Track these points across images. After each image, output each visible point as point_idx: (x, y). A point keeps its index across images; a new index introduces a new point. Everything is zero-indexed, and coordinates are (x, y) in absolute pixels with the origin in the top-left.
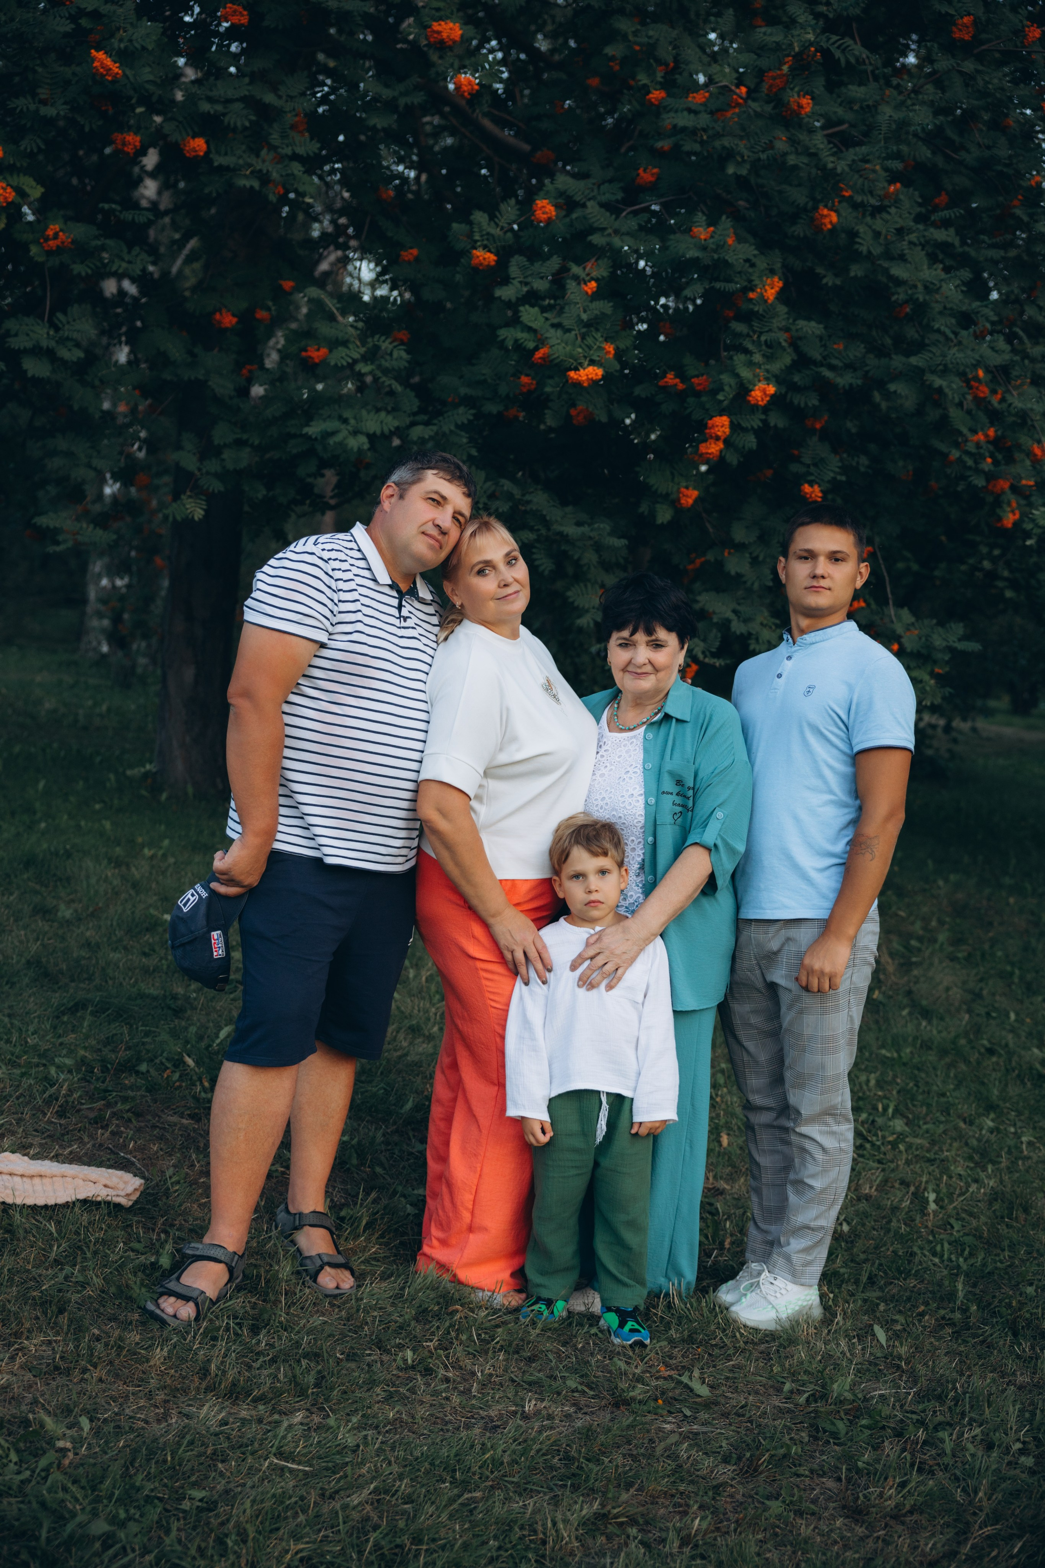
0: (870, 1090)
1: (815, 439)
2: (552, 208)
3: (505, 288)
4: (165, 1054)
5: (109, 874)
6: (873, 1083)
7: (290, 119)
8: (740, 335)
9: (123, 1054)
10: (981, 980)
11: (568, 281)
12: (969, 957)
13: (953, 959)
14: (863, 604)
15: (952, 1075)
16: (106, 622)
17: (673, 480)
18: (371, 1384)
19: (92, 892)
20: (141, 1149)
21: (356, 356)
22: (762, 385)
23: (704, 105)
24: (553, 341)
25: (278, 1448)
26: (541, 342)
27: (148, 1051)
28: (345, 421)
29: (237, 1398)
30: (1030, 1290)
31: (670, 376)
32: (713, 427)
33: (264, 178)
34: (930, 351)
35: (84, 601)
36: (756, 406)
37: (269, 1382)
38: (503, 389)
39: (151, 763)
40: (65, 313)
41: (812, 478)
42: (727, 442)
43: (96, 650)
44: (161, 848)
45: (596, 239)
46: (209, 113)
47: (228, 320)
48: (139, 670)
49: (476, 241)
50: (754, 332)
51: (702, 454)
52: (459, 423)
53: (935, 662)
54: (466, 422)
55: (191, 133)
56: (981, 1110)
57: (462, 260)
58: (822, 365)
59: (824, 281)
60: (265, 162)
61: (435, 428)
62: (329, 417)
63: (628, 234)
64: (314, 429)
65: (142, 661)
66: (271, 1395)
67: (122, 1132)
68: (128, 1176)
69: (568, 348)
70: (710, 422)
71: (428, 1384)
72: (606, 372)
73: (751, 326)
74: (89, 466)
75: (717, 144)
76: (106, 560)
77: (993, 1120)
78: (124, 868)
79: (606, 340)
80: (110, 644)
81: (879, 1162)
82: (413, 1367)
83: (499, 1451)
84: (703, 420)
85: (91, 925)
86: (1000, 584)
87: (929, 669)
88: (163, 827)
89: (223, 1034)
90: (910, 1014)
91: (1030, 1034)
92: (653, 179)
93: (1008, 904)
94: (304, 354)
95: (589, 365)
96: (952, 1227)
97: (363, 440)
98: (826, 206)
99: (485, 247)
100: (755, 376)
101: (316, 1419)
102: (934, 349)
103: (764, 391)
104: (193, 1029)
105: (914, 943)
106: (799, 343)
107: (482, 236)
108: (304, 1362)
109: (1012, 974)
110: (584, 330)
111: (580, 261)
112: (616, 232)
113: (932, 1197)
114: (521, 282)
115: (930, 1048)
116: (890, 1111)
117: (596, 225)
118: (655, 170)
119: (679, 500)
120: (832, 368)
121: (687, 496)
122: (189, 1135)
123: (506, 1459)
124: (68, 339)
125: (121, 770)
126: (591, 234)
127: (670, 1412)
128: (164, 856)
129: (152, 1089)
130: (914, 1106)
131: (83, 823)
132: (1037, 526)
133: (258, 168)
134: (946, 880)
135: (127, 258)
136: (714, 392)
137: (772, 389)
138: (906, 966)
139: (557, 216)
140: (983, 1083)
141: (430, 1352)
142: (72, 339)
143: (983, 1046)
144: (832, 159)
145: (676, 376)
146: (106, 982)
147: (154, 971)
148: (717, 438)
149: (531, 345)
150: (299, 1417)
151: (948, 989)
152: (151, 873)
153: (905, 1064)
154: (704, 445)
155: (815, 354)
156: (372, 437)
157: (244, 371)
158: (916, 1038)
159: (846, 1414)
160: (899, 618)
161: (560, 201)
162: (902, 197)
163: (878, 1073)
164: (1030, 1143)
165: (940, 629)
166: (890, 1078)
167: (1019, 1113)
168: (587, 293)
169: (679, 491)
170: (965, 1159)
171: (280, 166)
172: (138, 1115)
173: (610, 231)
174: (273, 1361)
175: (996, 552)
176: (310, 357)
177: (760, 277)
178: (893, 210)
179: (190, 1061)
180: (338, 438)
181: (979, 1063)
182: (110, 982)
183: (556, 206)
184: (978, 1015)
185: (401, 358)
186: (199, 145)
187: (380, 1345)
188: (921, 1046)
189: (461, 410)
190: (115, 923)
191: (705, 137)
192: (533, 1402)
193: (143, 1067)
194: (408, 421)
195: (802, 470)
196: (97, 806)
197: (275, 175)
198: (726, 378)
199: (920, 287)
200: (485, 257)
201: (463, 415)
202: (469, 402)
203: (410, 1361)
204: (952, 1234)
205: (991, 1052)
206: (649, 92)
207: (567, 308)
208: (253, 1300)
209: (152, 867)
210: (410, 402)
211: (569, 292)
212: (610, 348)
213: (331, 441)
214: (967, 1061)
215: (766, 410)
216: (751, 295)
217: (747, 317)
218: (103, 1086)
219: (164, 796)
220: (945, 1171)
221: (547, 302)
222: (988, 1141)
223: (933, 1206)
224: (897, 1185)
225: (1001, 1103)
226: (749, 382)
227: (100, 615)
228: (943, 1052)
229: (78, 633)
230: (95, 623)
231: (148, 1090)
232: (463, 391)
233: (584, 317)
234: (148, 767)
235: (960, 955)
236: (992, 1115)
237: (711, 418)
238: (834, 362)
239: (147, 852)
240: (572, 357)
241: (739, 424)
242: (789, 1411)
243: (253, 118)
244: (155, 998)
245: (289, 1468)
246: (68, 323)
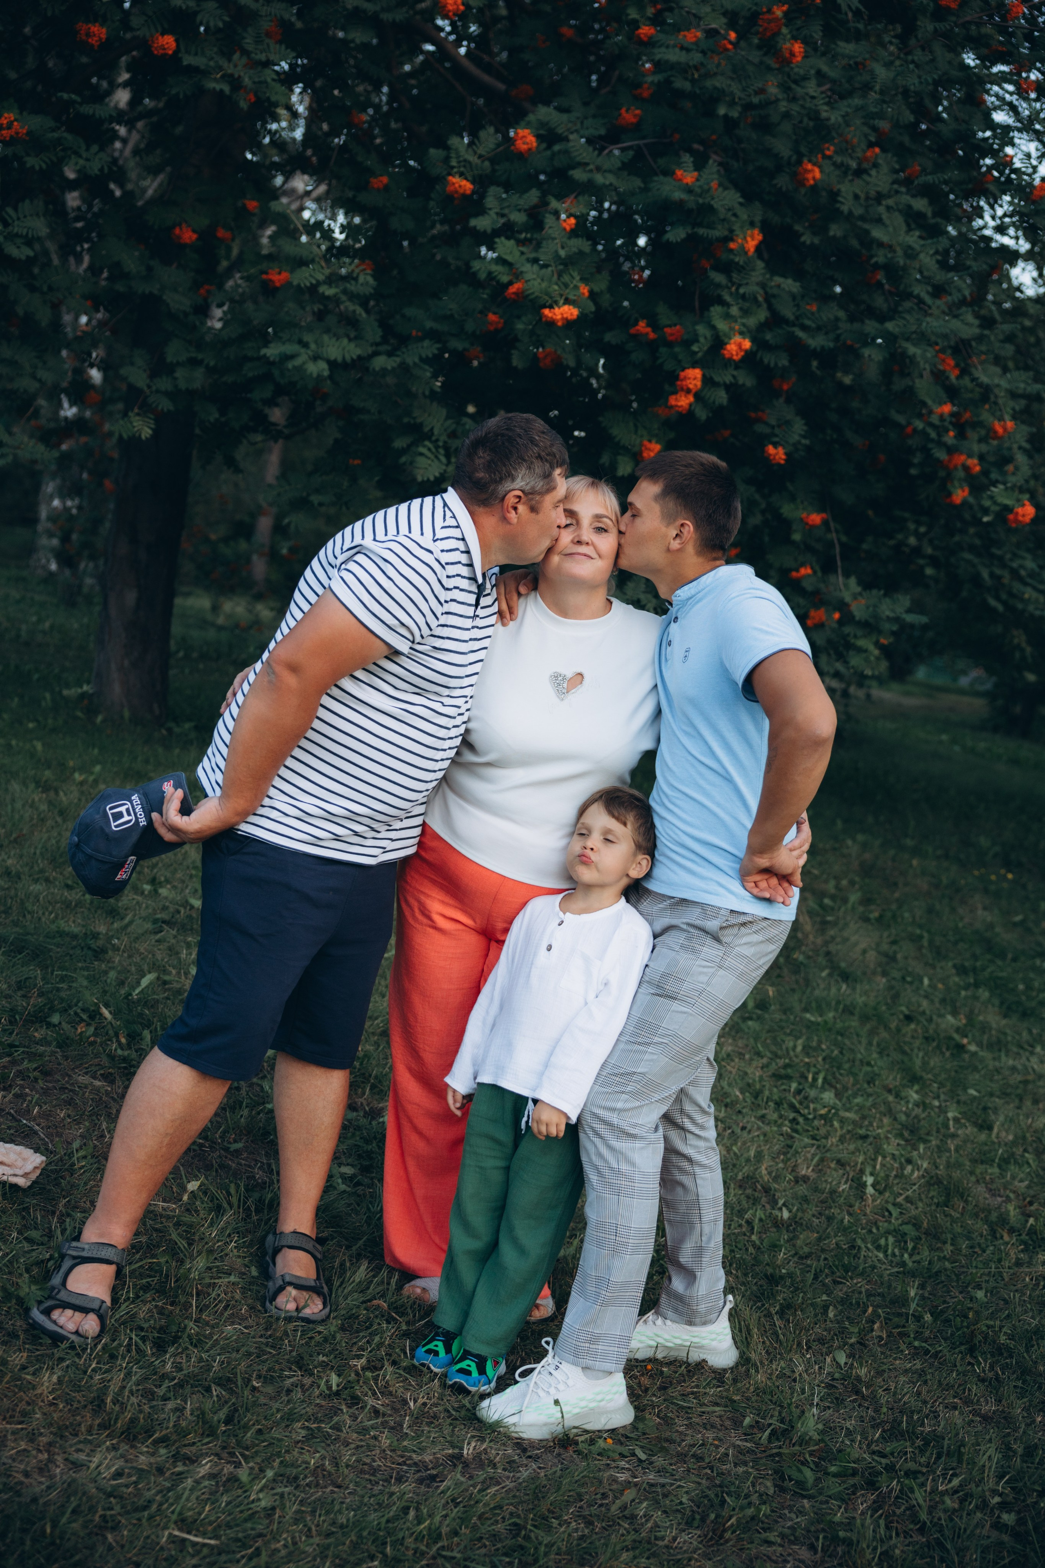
0: (796, 1056)
1: (781, 400)
2: (533, 139)
3: (481, 218)
4: (80, 1004)
5: (37, 799)
6: (799, 1048)
7: (266, 25)
8: (719, 286)
9: (36, 1001)
10: (894, 942)
11: (547, 215)
12: (880, 919)
13: (867, 920)
14: (809, 571)
15: (875, 1043)
16: (55, 542)
17: (636, 432)
18: (290, 1418)
19: (17, 816)
20: (46, 1115)
21: (321, 277)
22: (738, 338)
23: (696, 43)
24: (528, 276)
25: (180, 1514)
26: (518, 276)
27: (62, 1000)
28: (306, 345)
29: (135, 1438)
30: (980, 1294)
31: (642, 324)
32: (685, 378)
33: (236, 83)
34: (904, 319)
35: (35, 521)
36: (730, 359)
37: (173, 1419)
38: (470, 326)
39: (88, 683)
40: (16, 209)
41: (776, 439)
42: (698, 396)
43: (45, 568)
44: (92, 773)
45: (578, 175)
46: (180, 7)
47: (188, 236)
48: (85, 590)
49: (453, 167)
50: (733, 284)
51: (672, 407)
52: (424, 356)
53: (880, 632)
54: (430, 355)
55: (160, 30)
56: (905, 1082)
57: (437, 187)
58: (794, 325)
59: (803, 239)
60: (237, 66)
61: (398, 360)
62: (289, 340)
63: (610, 171)
64: (272, 351)
65: (89, 581)
66: (174, 1437)
67: (27, 1095)
68: (28, 1153)
69: (544, 285)
70: (682, 374)
71: (354, 1418)
72: (581, 313)
73: (730, 279)
74: (34, 377)
75: (709, 83)
76: (58, 481)
77: (917, 1092)
78: (52, 794)
79: (582, 279)
80: (59, 563)
81: (814, 1138)
82: (337, 1394)
83: (437, 1519)
84: (674, 371)
85: (12, 853)
86: (921, 562)
87: (874, 639)
88: (96, 751)
89: (145, 982)
90: (830, 975)
91: (943, 1001)
92: (634, 120)
93: (911, 866)
94: (264, 277)
95: (564, 304)
96: (890, 1214)
97: (323, 366)
98: (810, 161)
99: (461, 174)
100: (731, 329)
101: (228, 1469)
102: (908, 317)
103: (740, 346)
104: (112, 974)
105: (827, 901)
106: (773, 301)
107: (459, 162)
108: (215, 1391)
109: (921, 937)
110: (561, 267)
111: (560, 197)
112: (598, 169)
113: (870, 1180)
114: (497, 214)
115: (852, 1014)
116: (820, 1081)
117: (578, 159)
118: (638, 112)
119: (641, 453)
120: (804, 328)
121: (649, 450)
122: (101, 1098)
123: (444, 1530)
124: (17, 235)
125: (57, 689)
126: (573, 168)
127: (622, 1455)
128: (96, 781)
129: (64, 1043)
130: (841, 1074)
131: (14, 742)
132: (995, 503)
133: (229, 71)
134: (854, 840)
135: (84, 155)
136: (687, 344)
137: (747, 344)
138: (823, 926)
139: (537, 147)
140: (904, 1053)
141: (357, 1374)
142: (21, 236)
143: (902, 1012)
144: (825, 108)
145: (648, 325)
146: (24, 916)
147: (76, 906)
148: (688, 391)
149: (505, 279)
150: (205, 1467)
151: (864, 952)
152: (80, 800)
153: (830, 1030)
154: (674, 397)
155: (788, 312)
156: (332, 364)
157: (202, 291)
158: (838, 1002)
159: (811, 1455)
160: (846, 586)
161: (542, 132)
162: (880, 161)
163: (804, 1037)
164: (956, 1120)
165: (888, 600)
166: (814, 1044)
167: (942, 1085)
168: (565, 229)
169: (641, 445)
170: (896, 1136)
171: (252, 71)
172: (46, 1073)
173: (591, 167)
174: (181, 1385)
175: (922, 529)
176: (271, 280)
177: (742, 227)
178: (873, 172)
179: (105, 1012)
180: (297, 362)
181: (898, 1030)
182: (29, 917)
183: (538, 137)
184: (894, 979)
185: (367, 283)
186: (168, 42)
187: (300, 1363)
188: (843, 1011)
189: (426, 343)
190: (38, 852)
191: (696, 76)
192: (473, 1444)
193: (55, 1019)
194: (370, 350)
195: (767, 430)
196: (31, 725)
197: (247, 81)
198: (701, 329)
199: (900, 252)
200: (462, 185)
201: (428, 348)
202: (433, 335)
203: (334, 1388)
204: (890, 1222)
205: (909, 1018)
206: (638, 28)
207: (544, 243)
208: (160, 1304)
209: (82, 793)
210: (373, 332)
211: (547, 226)
212: (584, 290)
213: (290, 365)
214: (887, 1028)
215: (737, 365)
216: (732, 245)
217: (727, 268)
218: (10, 1040)
219: (99, 719)
220: (878, 1151)
221: (523, 236)
222: (916, 1117)
223: (870, 1190)
224: (833, 1165)
225: (924, 1074)
226: (725, 335)
227: (51, 535)
228: (865, 1018)
229: (29, 550)
230: (44, 541)
231: (59, 1046)
232: (429, 324)
233: (562, 253)
234: (85, 688)
235: (872, 916)
236: (916, 1087)
237: (683, 369)
238: (808, 322)
239: (78, 777)
240: (547, 294)
241: (711, 378)
242: (750, 1451)
243: (227, 19)
244: (75, 937)
245: (191, 1541)
246: (18, 219)
